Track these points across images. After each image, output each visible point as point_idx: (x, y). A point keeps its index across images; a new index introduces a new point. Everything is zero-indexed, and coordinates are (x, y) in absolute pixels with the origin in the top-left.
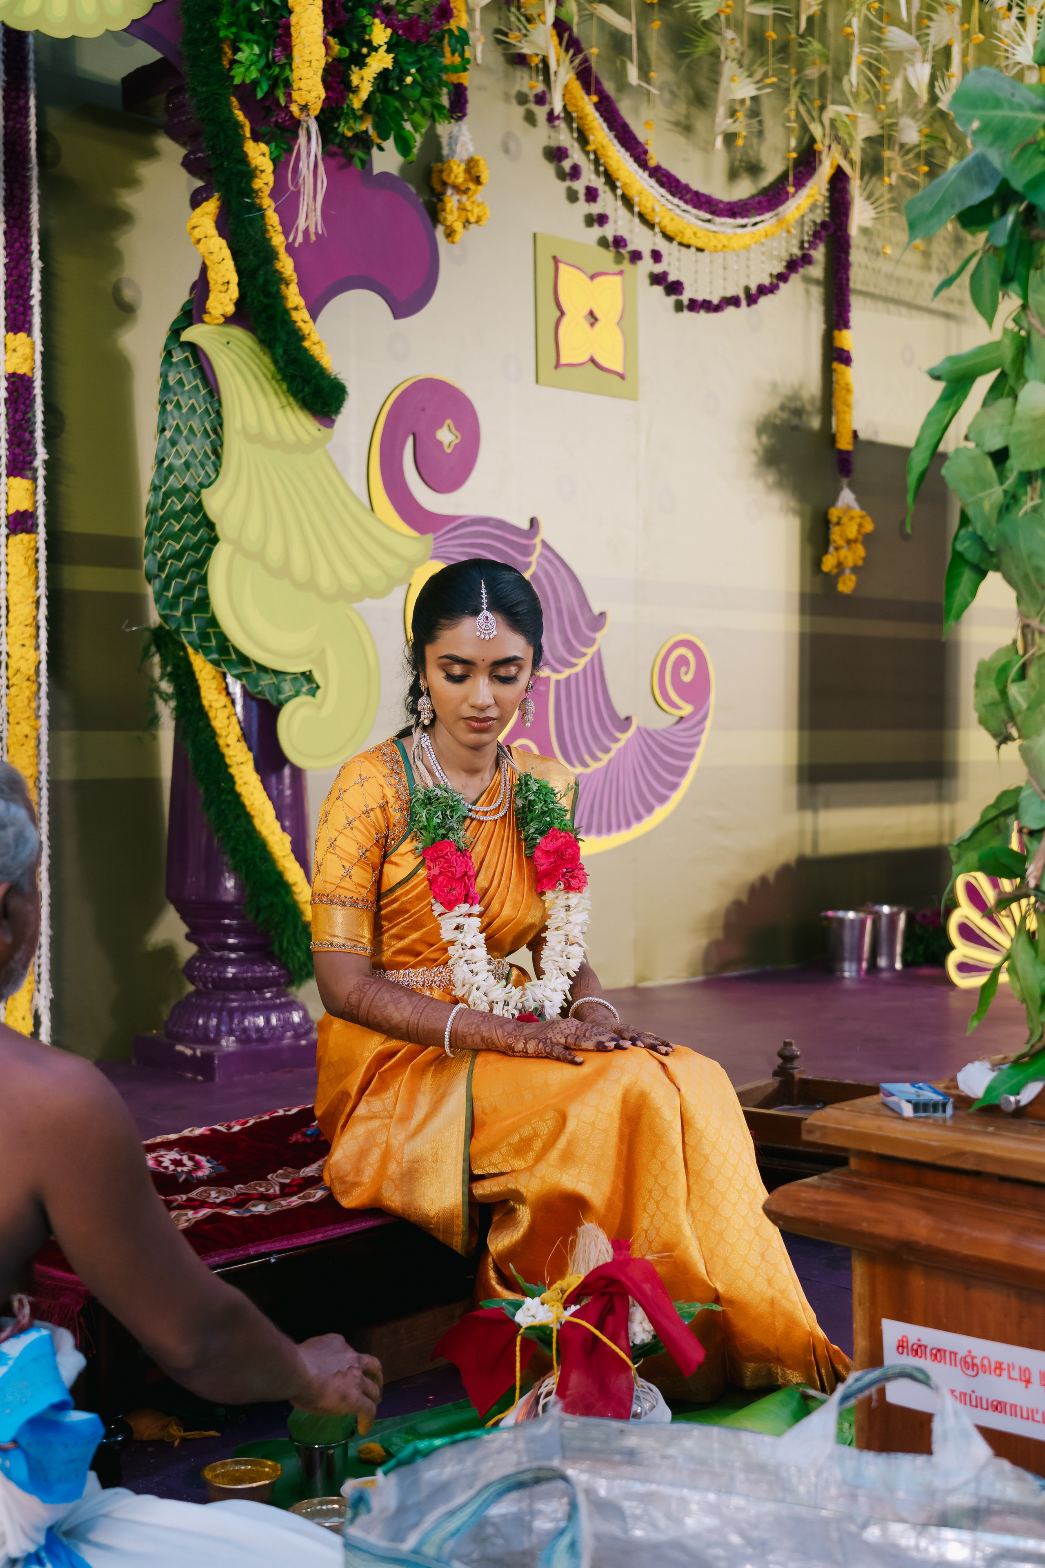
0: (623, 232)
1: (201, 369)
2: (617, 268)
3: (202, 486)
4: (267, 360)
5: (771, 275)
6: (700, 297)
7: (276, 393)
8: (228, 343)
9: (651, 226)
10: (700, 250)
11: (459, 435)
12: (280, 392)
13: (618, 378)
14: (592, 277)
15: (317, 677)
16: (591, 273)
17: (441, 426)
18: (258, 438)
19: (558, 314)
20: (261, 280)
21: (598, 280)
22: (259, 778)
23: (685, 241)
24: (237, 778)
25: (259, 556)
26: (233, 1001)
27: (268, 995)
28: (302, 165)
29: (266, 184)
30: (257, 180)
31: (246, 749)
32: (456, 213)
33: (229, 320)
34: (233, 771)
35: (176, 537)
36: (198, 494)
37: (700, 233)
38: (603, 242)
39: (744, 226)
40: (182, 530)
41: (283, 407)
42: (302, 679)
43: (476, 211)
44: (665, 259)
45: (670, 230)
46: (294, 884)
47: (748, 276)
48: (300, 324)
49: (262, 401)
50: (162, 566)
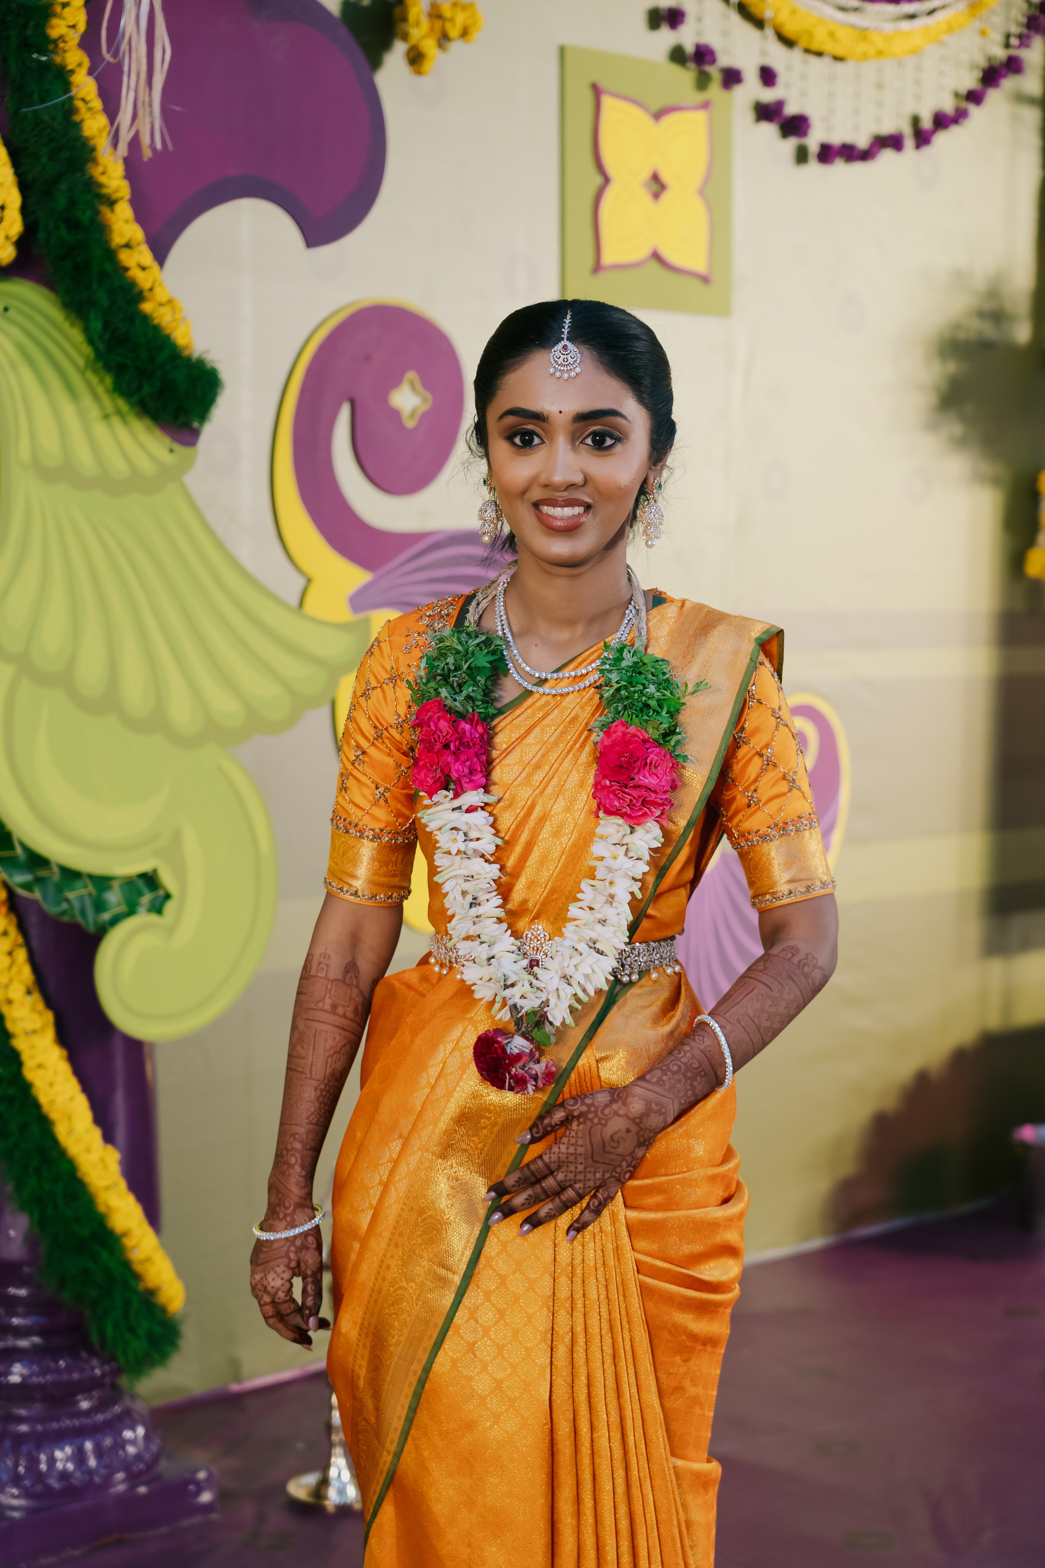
0: (713, 40)
2: (699, 97)
4: (77, 334)
5: (957, 95)
6: (836, 139)
7: (96, 397)
8: (6, 309)
9: (759, 23)
10: (837, 59)
11: (429, 395)
12: (100, 390)
13: (697, 284)
14: (658, 116)
15: (167, 879)
16: (656, 106)
17: (396, 382)
19: (598, 180)
20: (61, 202)
21: (669, 120)
22: (65, 1053)
23: (815, 46)
24: (25, 1057)
25: (62, 680)
26: (21, 1420)
27: (85, 1405)
28: (127, 22)
29: (73, 27)
30: (55, 21)
31: (41, 1006)
32: (425, 24)
33: (8, 271)
34: (20, 1044)
37: (841, 33)
38: (678, 55)
39: (912, 17)
41: (106, 417)
42: (141, 884)
43: (461, 18)
44: (781, 80)
45: (790, 29)
46: (126, 1234)
47: (918, 97)
48: (135, 273)
49: (68, 409)
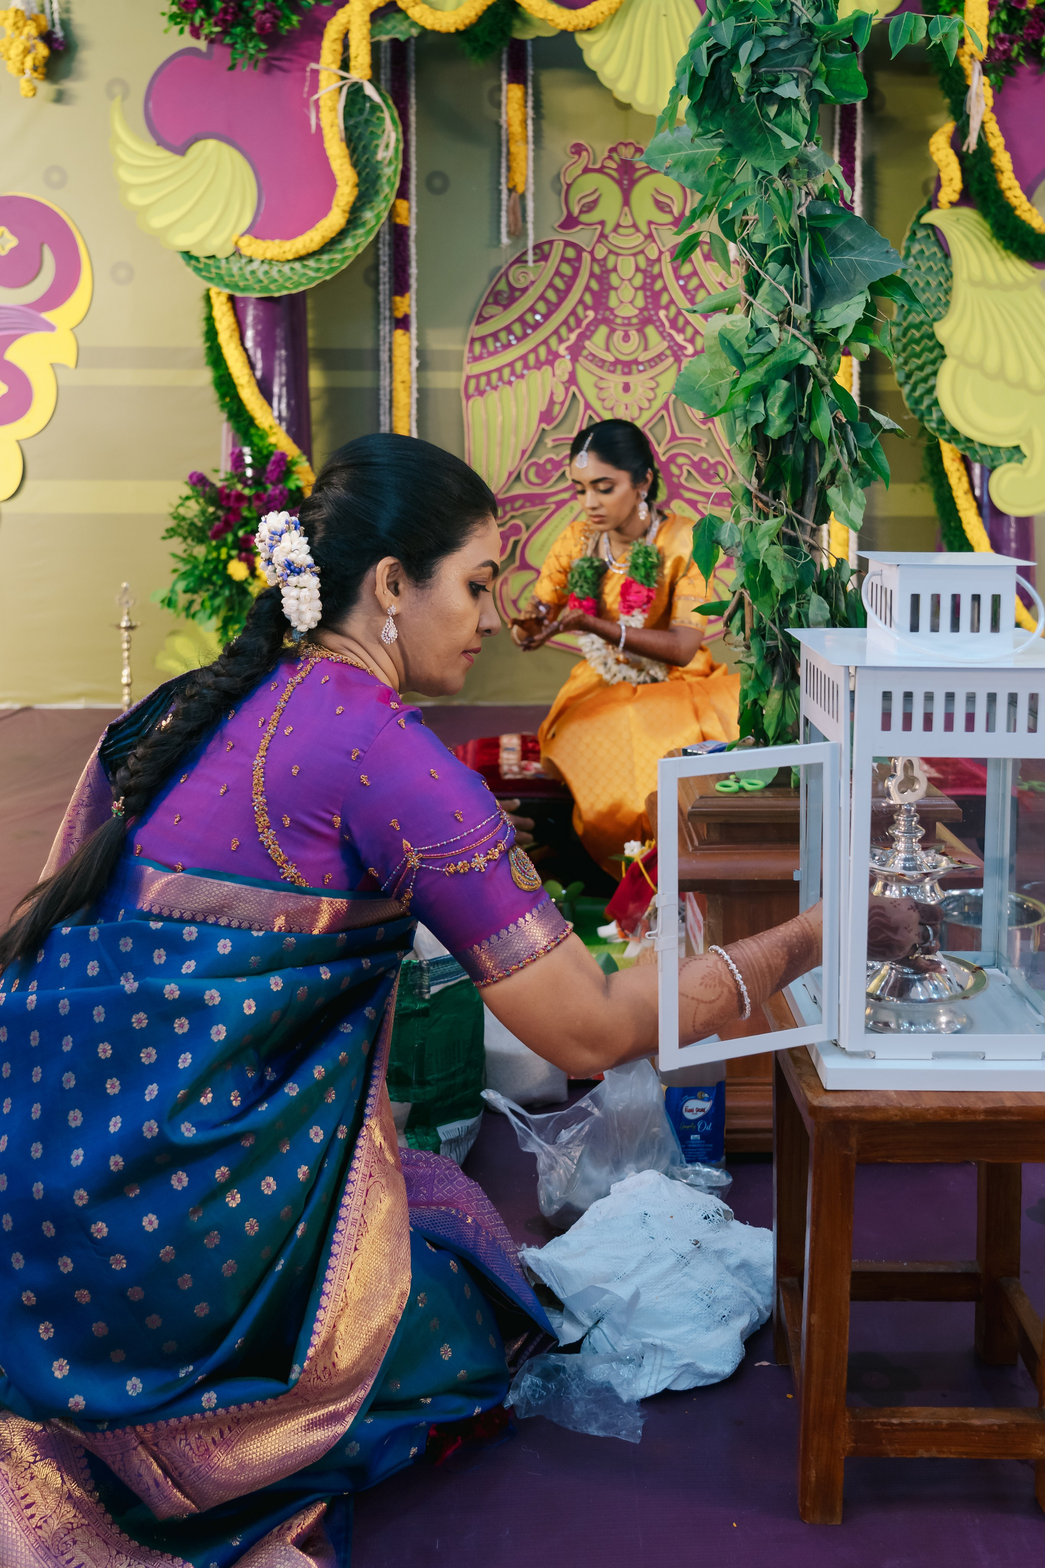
1: (938, 240)
3: (935, 320)
7: (997, 250)
15: (1024, 449)
18: (984, 283)
24: (964, 520)
25: (979, 366)
31: (971, 499)
33: (953, 204)
34: (961, 514)
35: (918, 356)
36: (931, 326)
40: (922, 351)
49: (985, 257)
50: (909, 376)
